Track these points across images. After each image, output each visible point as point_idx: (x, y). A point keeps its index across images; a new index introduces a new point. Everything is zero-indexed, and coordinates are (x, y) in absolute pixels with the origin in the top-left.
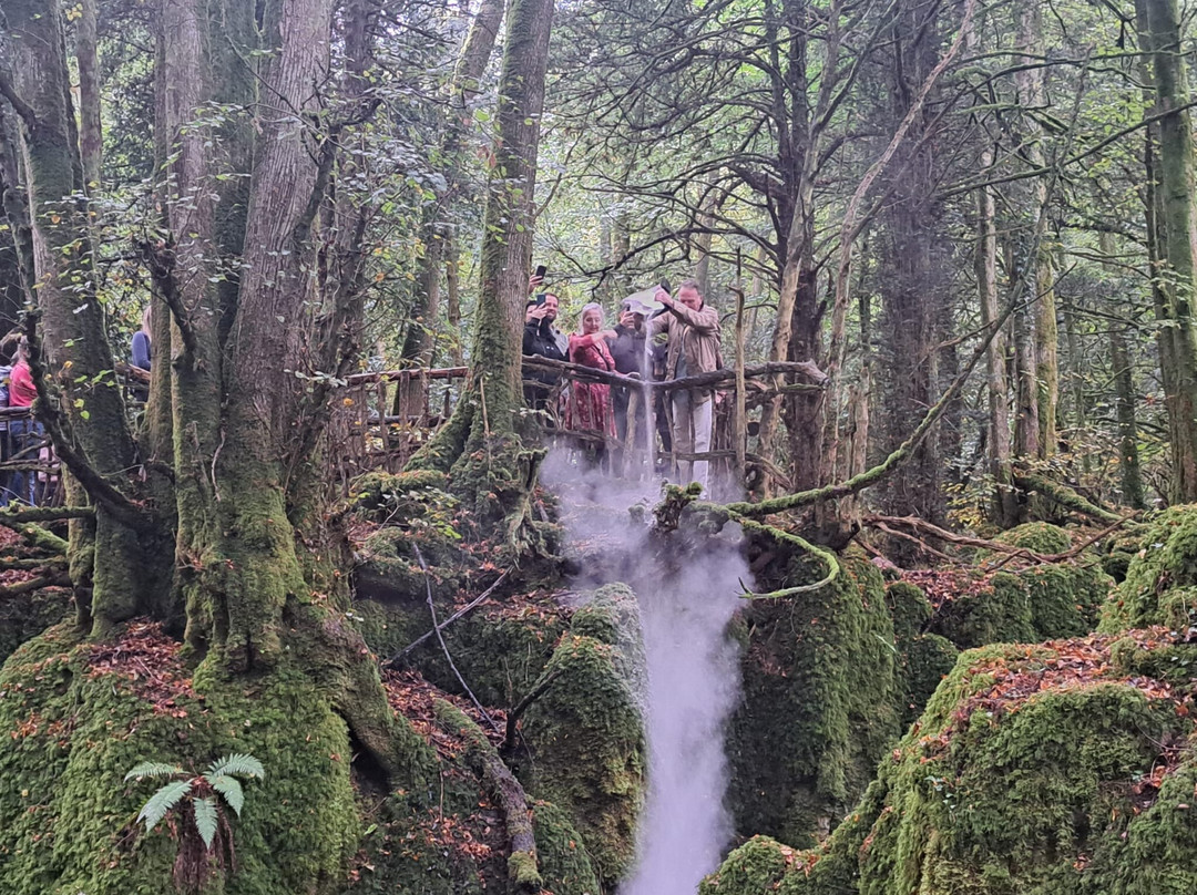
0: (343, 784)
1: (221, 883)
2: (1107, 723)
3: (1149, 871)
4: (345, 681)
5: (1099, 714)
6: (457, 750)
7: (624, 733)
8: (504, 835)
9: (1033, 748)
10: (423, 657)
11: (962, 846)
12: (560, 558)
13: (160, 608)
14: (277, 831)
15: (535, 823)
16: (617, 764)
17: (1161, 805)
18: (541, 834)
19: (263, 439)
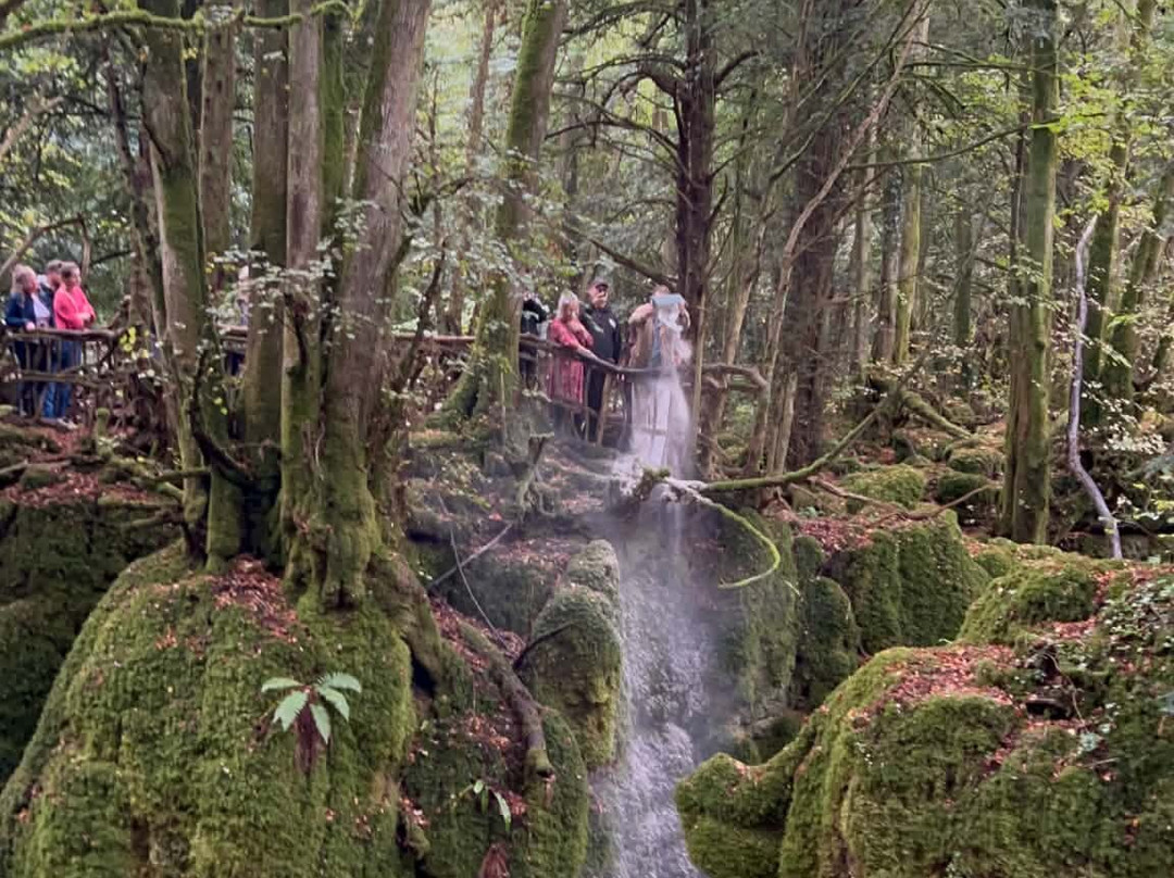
0: (407, 692)
1: (324, 765)
2: (972, 720)
3: (990, 814)
4: (410, 618)
5: (969, 714)
6: (482, 666)
7: (607, 659)
8: (520, 732)
9: (925, 731)
10: (447, 588)
11: (875, 787)
12: (553, 515)
13: (259, 549)
14: (362, 726)
15: (544, 724)
16: (601, 682)
17: (1001, 776)
18: (549, 733)
19: (353, 431)
